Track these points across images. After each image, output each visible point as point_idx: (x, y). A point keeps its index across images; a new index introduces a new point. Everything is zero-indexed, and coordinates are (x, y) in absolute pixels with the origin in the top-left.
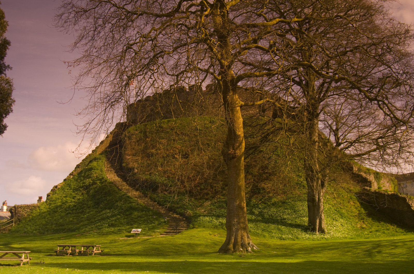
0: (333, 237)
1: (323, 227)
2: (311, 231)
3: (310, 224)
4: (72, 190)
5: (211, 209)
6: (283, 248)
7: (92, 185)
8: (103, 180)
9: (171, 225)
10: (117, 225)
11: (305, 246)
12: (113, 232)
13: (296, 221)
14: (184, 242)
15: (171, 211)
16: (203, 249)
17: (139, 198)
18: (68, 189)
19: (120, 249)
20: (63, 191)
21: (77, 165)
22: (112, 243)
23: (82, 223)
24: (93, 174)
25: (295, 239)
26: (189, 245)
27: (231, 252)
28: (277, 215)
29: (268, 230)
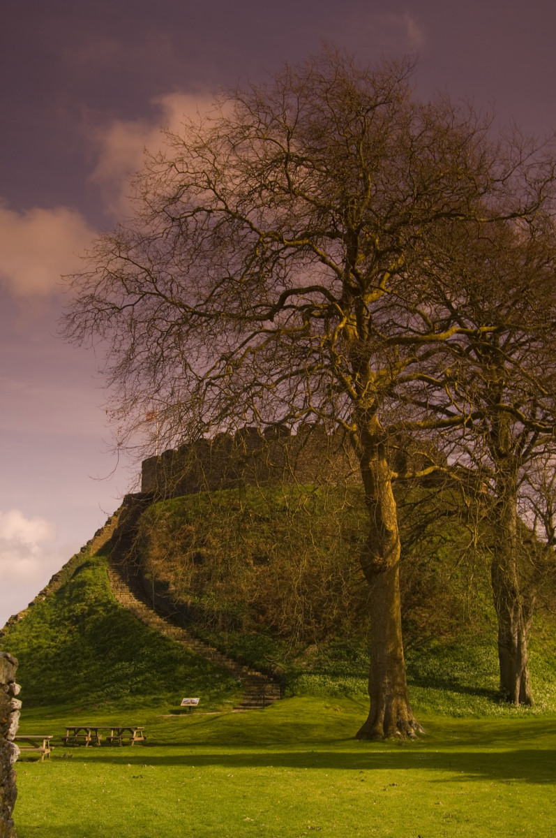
0: (546, 712)
1: (527, 693)
2: (507, 701)
3: (504, 688)
4: (47, 625)
5: (319, 660)
6: (465, 732)
7: (89, 615)
8: (110, 606)
9: (250, 692)
10: (149, 691)
11: (502, 728)
12: (144, 704)
13: (477, 684)
14: (286, 721)
15: (245, 664)
16: (322, 733)
17: (182, 640)
18: (39, 623)
19: (173, 735)
20: (30, 627)
21: (53, 576)
22: (150, 724)
23: (76, 688)
24: (89, 594)
25: (480, 715)
26: (297, 726)
27: (381, 737)
28: (441, 671)
29: (428, 700)
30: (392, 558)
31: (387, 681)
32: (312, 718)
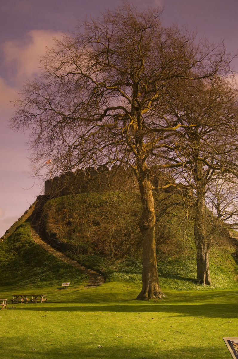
0: (216, 288)
1: (208, 280)
2: (200, 283)
3: (199, 278)
4: (4, 252)
5: (121, 266)
6: (182, 296)
7: (22, 247)
8: (31, 244)
9: (91, 280)
10: (48, 280)
11: (198, 295)
12: (46, 285)
13: (187, 276)
14: (106, 292)
15: (89, 268)
16: (122, 297)
17: (62, 258)
19: (58, 298)
21: (7, 231)
22: (49, 294)
23: (17, 279)
24: (22, 238)
25: (188, 289)
26: (111, 294)
27: (147, 299)
28: (172, 271)
29: (167, 283)
30: (152, 223)
31: (149, 275)
32: (118, 291)
